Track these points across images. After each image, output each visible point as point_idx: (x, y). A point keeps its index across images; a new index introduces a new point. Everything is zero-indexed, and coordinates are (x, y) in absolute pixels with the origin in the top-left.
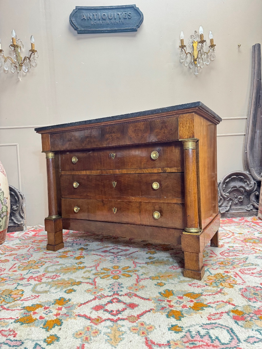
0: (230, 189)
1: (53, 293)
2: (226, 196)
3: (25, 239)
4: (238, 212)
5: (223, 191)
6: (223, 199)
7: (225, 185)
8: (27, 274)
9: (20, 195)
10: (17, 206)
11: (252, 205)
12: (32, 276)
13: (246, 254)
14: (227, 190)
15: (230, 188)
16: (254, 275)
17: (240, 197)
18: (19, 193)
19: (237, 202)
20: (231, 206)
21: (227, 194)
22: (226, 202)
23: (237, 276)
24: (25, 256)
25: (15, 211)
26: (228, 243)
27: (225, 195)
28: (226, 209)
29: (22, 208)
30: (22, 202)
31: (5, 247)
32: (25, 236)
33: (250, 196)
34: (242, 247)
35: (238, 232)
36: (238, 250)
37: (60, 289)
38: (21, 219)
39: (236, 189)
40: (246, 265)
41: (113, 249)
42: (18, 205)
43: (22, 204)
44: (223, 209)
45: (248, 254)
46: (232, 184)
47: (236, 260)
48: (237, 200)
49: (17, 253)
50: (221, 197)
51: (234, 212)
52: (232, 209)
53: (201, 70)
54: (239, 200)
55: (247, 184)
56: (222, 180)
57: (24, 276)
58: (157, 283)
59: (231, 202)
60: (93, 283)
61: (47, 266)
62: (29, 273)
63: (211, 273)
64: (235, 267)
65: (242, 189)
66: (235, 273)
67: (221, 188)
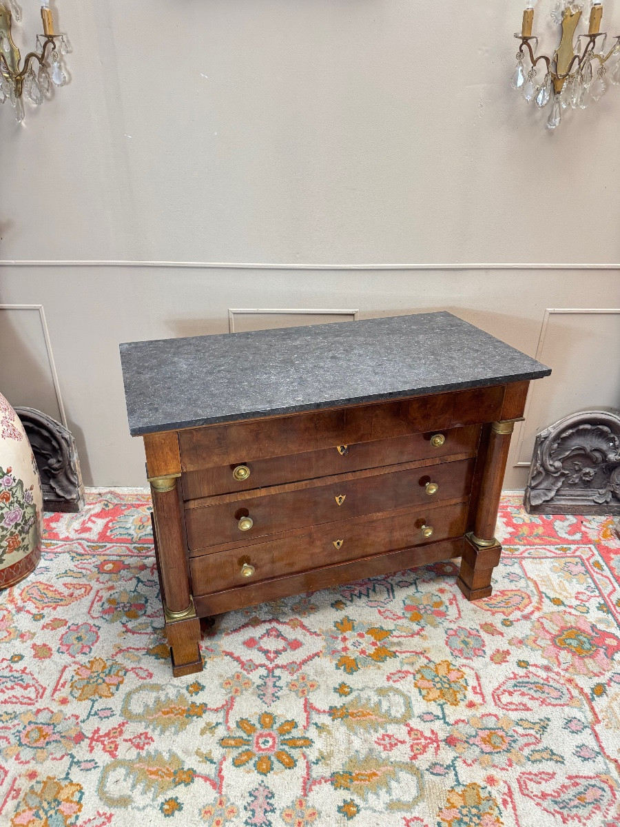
0: (567, 453)
1: (138, 809)
2: (552, 469)
3: (83, 552)
4: (573, 504)
5: (550, 455)
6: (544, 473)
7: (558, 444)
8: (88, 718)
9: (63, 438)
10: (59, 461)
11: (612, 492)
12: (98, 729)
13: (550, 704)
14: (560, 454)
15: (567, 451)
16: (545, 804)
17: (587, 470)
18: (60, 433)
19: (577, 481)
20: (558, 490)
21: (558, 464)
22: (551, 480)
23: (509, 800)
24: (82, 632)
25: (56, 469)
26: (521, 642)
27: (551, 465)
28: (546, 495)
29: (70, 465)
30: (69, 452)
31: (41, 587)
32: (83, 542)
33: (613, 472)
34: (547, 669)
35: (552, 596)
36: (535, 683)
37: (151, 796)
38: (71, 488)
39: (583, 452)
40: (537, 756)
41: (268, 633)
42: (60, 459)
43: (70, 456)
44: (539, 495)
45: (554, 705)
46: (577, 443)
47: (520, 730)
48: (576, 478)
49: (66, 617)
50: (541, 469)
51: (563, 503)
52: (560, 495)
53: (568, 115)
54: (584, 478)
55: (614, 444)
56: (554, 433)
57: (82, 725)
58: (342, 804)
59: (563, 479)
60: (217, 780)
61: (128, 689)
62: (93, 713)
63: (457, 780)
64: (514, 758)
65: (597, 455)
66: (506, 790)
67: (545, 451)
